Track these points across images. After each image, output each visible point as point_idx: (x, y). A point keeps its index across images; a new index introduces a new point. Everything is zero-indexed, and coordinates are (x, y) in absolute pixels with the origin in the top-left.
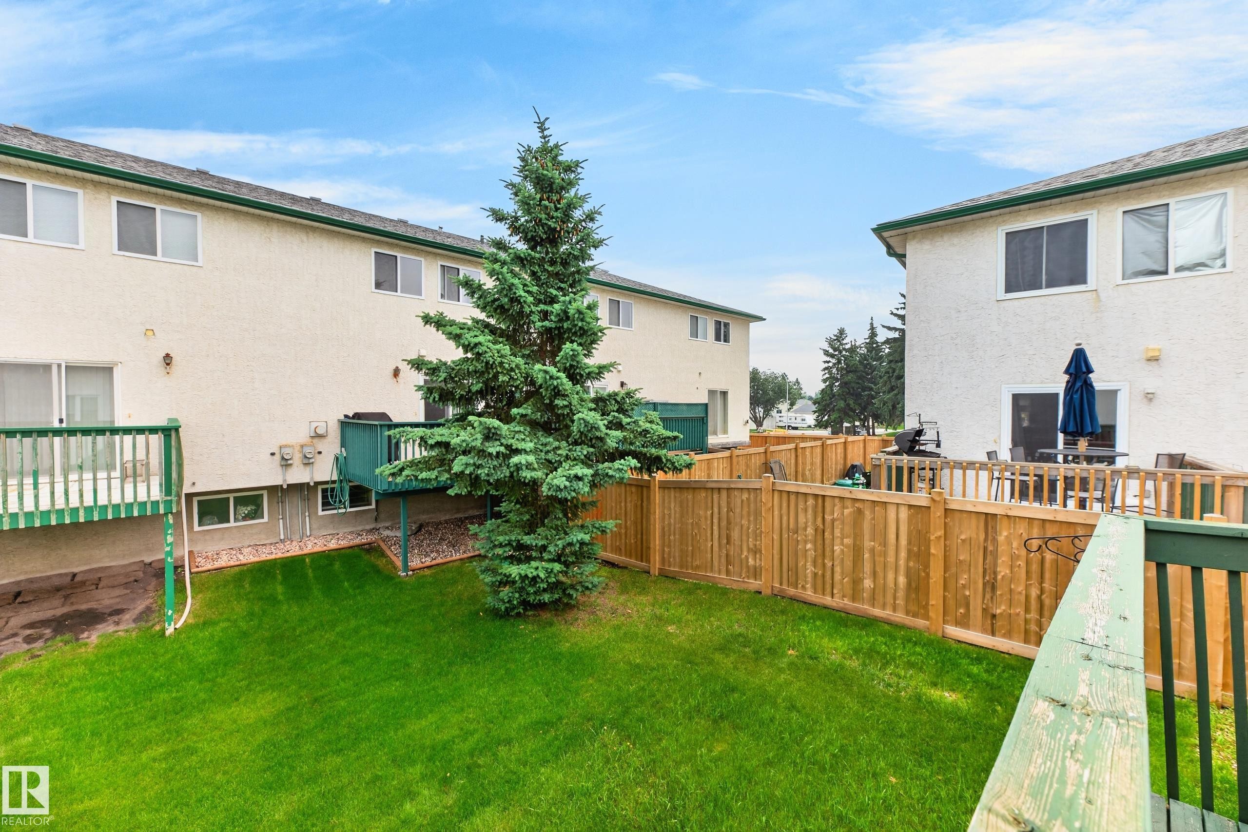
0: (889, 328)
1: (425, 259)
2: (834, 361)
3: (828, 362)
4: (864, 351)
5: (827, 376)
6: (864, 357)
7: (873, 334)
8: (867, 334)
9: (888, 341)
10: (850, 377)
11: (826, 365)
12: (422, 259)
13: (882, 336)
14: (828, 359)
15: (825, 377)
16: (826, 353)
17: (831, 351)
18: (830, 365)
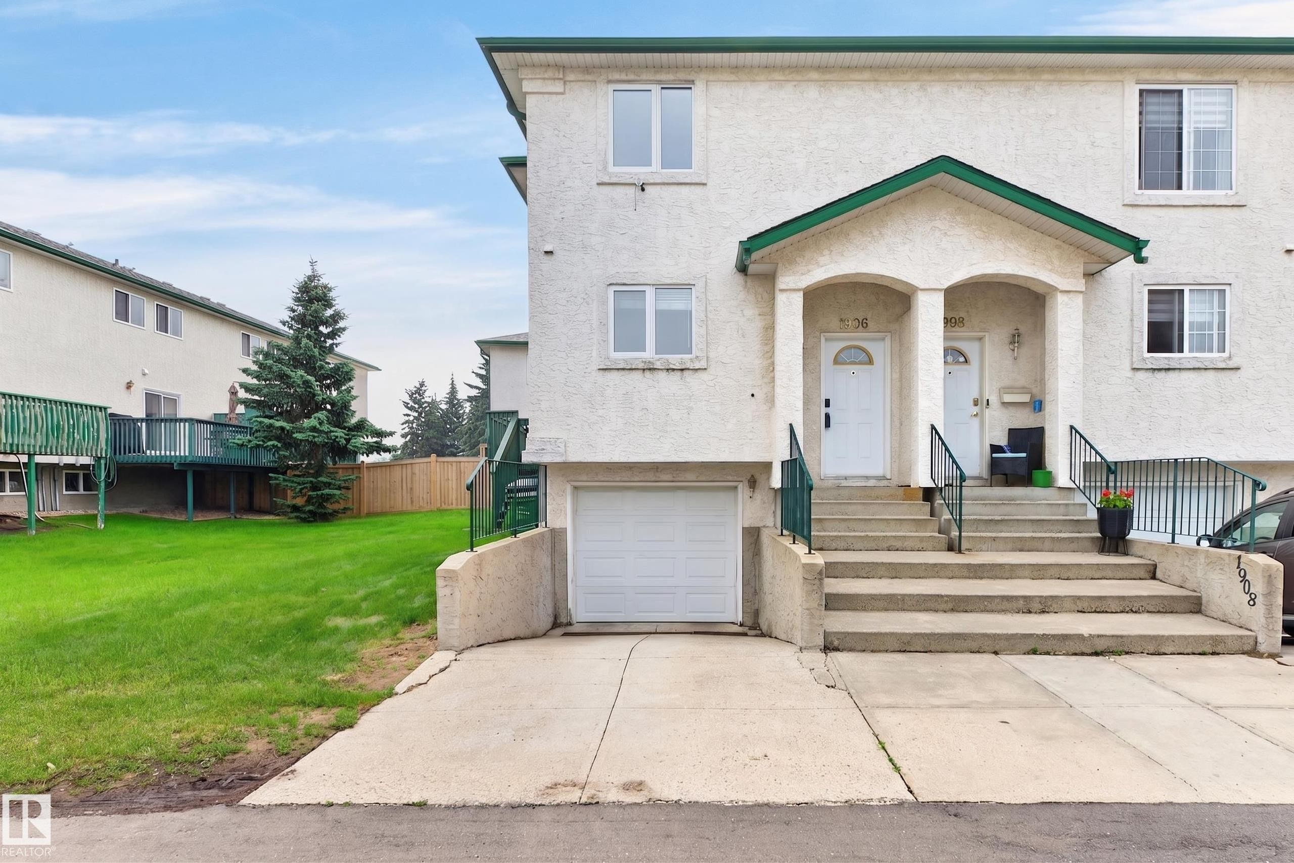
0: (471, 386)
1: (146, 298)
2: (416, 414)
3: (408, 415)
4: (444, 406)
5: (407, 430)
6: (445, 413)
7: (453, 391)
8: (448, 389)
9: (470, 399)
10: (431, 433)
11: (407, 418)
12: (145, 299)
13: (463, 393)
14: (409, 412)
15: (403, 432)
16: (406, 405)
17: (411, 403)
18: (411, 418)
